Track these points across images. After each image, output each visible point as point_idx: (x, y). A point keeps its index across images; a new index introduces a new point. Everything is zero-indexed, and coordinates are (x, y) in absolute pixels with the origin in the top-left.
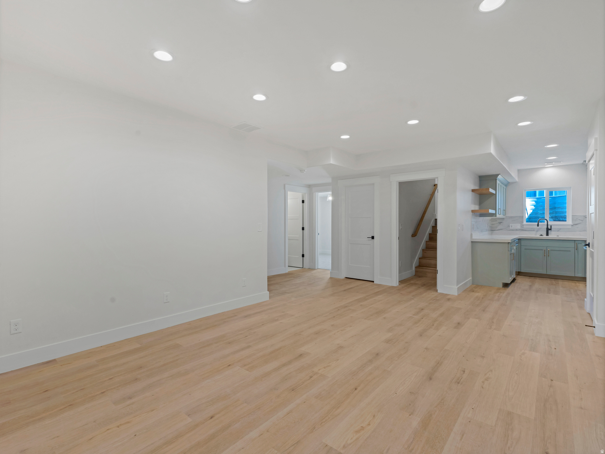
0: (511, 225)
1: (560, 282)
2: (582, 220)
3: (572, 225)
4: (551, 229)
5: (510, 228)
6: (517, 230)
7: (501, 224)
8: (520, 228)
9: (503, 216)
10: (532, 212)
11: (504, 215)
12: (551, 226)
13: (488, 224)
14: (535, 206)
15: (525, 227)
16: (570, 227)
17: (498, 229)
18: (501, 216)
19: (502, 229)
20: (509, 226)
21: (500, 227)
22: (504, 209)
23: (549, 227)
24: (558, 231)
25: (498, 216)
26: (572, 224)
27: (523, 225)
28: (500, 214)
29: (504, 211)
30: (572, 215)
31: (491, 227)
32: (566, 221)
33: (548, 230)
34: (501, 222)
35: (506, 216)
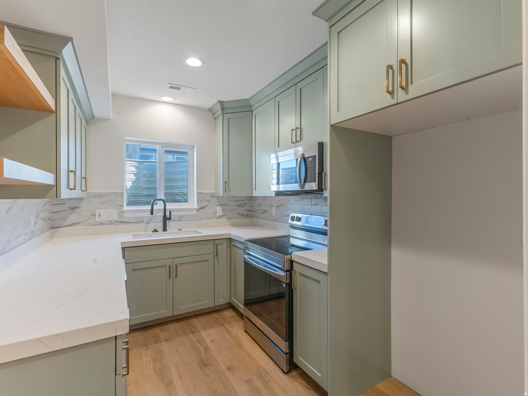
0: (97, 211)
1: (194, 321)
2: (209, 201)
3: (198, 210)
4: (170, 219)
5: (97, 219)
6: (110, 223)
7: (77, 210)
8: (117, 219)
9: (81, 192)
10: (131, 185)
11: (83, 189)
12: (170, 212)
13: (38, 216)
14: (135, 175)
15: (126, 215)
16: (195, 213)
17: (68, 222)
18: (77, 194)
19: (77, 223)
20: (95, 216)
21: (73, 218)
22: (83, 176)
23: (168, 214)
24: (179, 220)
25: (65, 193)
26: (198, 208)
27: (123, 212)
28: (72, 186)
29: (84, 180)
30: (197, 193)
31: (50, 219)
32: (186, 201)
33: (166, 219)
34: (76, 207)
35: (88, 192)
